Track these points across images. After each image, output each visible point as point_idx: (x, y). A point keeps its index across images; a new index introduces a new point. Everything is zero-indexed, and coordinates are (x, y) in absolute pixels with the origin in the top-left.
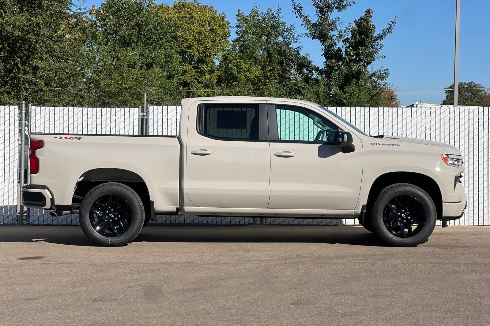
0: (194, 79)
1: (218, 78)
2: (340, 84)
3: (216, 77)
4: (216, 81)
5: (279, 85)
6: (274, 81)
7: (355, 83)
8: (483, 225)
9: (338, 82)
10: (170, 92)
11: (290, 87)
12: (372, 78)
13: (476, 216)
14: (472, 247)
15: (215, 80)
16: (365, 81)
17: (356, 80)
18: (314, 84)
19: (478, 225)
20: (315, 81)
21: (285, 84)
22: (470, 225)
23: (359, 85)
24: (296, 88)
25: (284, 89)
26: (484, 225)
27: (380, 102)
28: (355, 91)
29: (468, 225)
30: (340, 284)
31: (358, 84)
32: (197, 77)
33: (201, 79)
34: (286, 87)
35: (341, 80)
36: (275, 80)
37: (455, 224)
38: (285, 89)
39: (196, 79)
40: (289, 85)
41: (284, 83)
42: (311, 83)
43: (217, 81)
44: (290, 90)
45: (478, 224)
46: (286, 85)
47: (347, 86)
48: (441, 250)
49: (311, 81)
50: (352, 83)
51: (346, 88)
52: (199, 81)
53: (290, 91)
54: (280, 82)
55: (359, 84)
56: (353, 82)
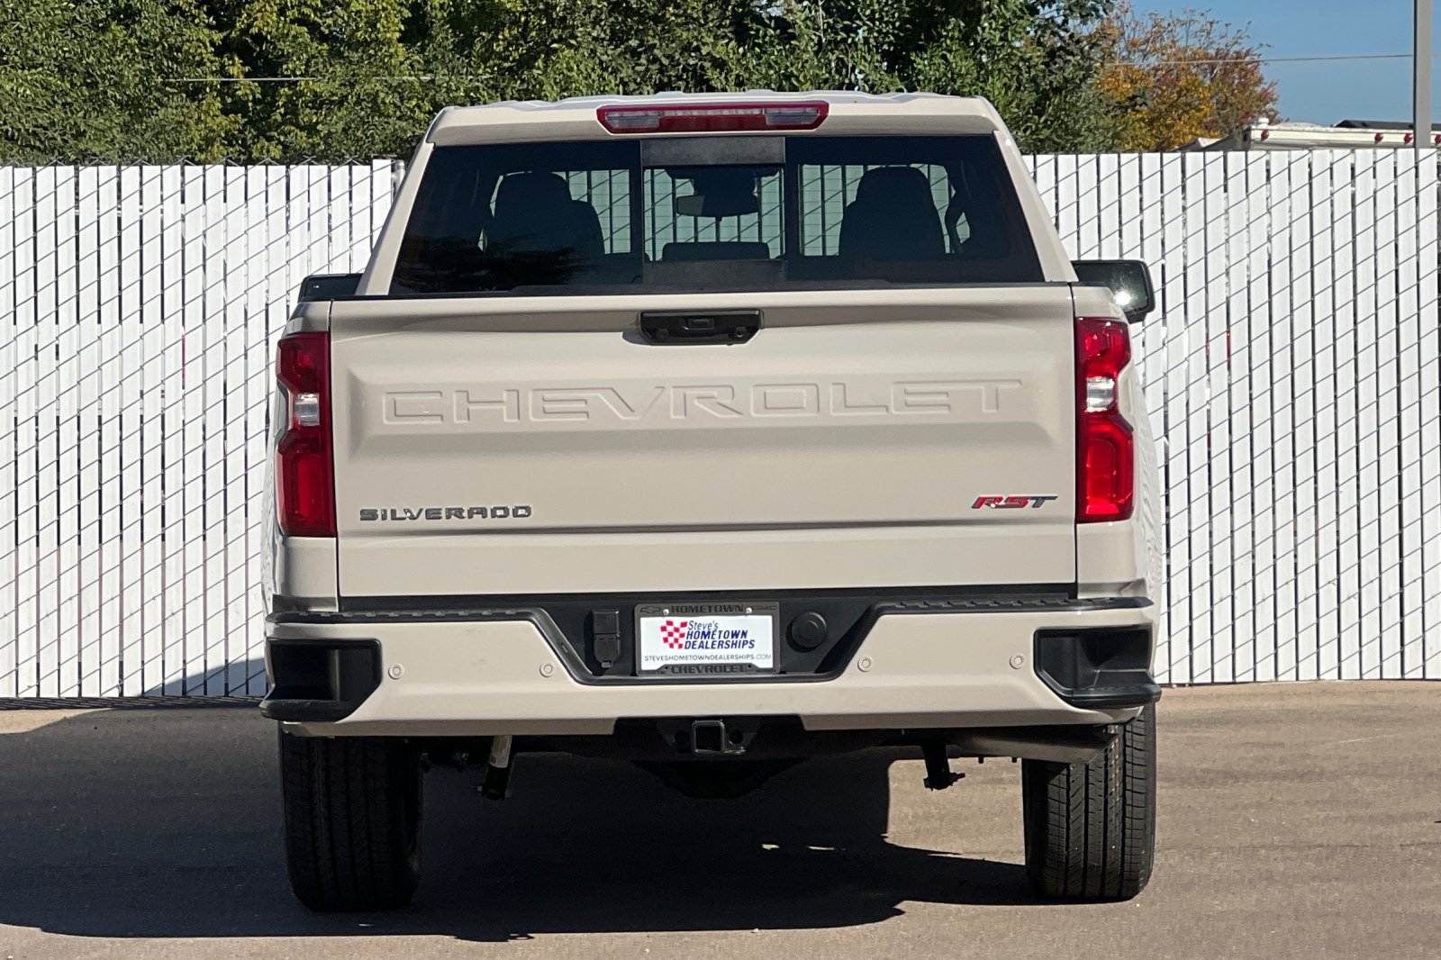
0: (292, 22)
1: (407, 14)
2: (890, 44)
3: (400, 12)
4: (400, 31)
5: (610, 52)
6: (589, 34)
7: (956, 34)
8: (1424, 679)
9: (880, 32)
10: (118, 90)
11: (666, 62)
12: (1038, 12)
13: (1392, 639)
14: (1322, 774)
15: (397, 25)
16: (1006, 28)
17: (962, 24)
18: (771, 43)
19: (1399, 676)
20: (778, 31)
21: (639, 46)
22: (1365, 677)
23: (977, 45)
24: (692, 62)
25: (633, 68)
26: (1428, 677)
27: (1076, 122)
28: (960, 75)
29: (1358, 677)
30: (648, 950)
31: (975, 41)
32: (306, 10)
33: (329, 21)
34: (643, 61)
35: (893, 24)
36: (594, 28)
37: (1300, 678)
38: (637, 68)
39: (302, 21)
40: (656, 52)
41: (634, 43)
42: (758, 38)
43: (403, 28)
44: (662, 71)
45: (1402, 673)
46: (645, 52)
47: (923, 49)
48: (1178, 791)
49: (758, 30)
50: (946, 37)
51: (918, 60)
52: (322, 33)
53: (666, 80)
54: (617, 38)
55: (979, 39)
56: (948, 31)
